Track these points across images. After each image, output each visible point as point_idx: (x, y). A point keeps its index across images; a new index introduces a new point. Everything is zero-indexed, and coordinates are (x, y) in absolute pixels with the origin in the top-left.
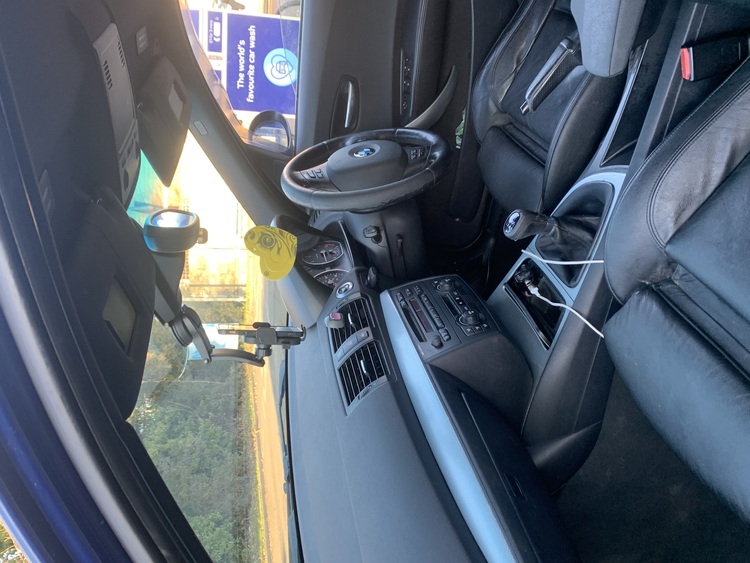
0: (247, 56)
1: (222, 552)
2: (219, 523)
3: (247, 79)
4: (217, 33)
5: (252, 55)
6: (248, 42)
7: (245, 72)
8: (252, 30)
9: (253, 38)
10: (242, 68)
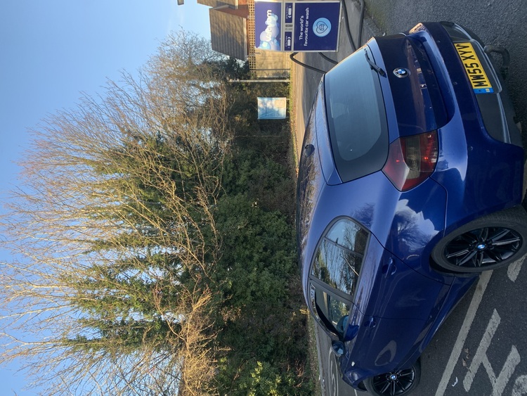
0: (304, 23)
1: (282, 231)
2: (279, 216)
3: (304, 34)
4: (290, 14)
5: (307, 22)
6: (305, 17)
7: (304, 32)
8: (307, 10)
9: (307, 14)
10: (302, 30)
